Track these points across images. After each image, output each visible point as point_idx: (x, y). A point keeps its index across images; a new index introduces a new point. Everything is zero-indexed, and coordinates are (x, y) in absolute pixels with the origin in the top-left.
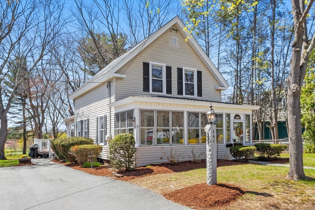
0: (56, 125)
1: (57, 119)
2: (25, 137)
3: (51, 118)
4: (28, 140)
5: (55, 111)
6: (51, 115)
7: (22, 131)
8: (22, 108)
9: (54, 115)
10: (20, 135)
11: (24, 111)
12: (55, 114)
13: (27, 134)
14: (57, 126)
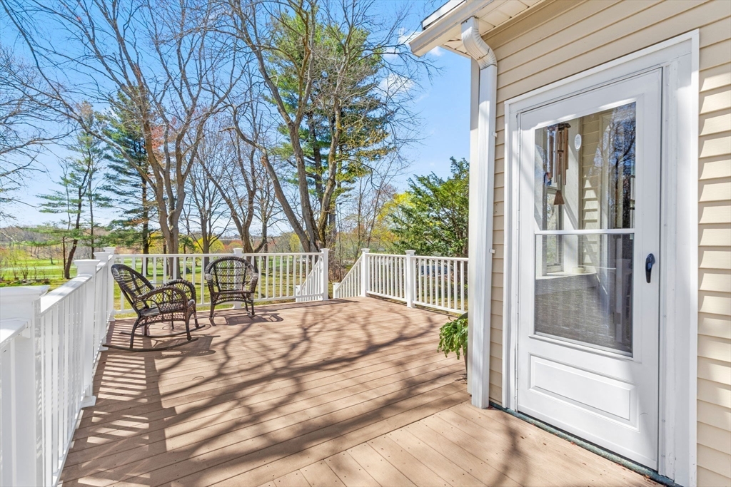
0: (209, 217)
1: (211, 206)
2: (145, 241)
3: (198, 204)
4: (151, 246)
5: (206, 189)
6: (199, 197)
7: (139, 228)
8: (139, 180)
9: (203, 197)
10: (136, 237)
11: (144, 189)
12: (207, 194)
13: (150, 235)
14: (210, 219)
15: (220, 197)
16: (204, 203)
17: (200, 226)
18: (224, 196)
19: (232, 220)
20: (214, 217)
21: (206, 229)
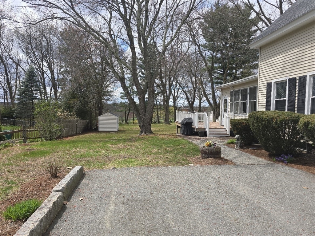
12: (176, 89)
15: (182, 90)
16: (175, 93)
17: (173, 103)
18: (183, 90)
19: (186, 100)
20: (179, 99)
21: (175, 104)
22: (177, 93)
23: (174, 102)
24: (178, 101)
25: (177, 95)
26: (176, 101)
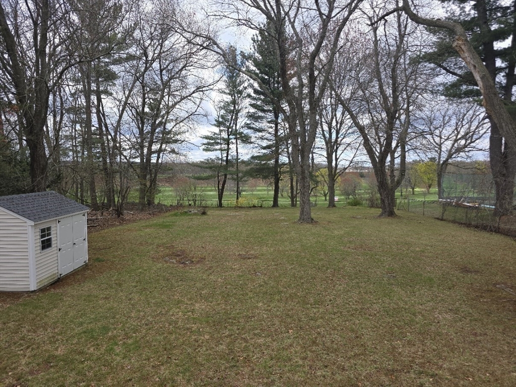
16: (331, 134)
21: (331, 162)
22: (338, 133)
23: (329, 158)
24: (339, 152)
25: (337, 138)
26: (334, 154)
